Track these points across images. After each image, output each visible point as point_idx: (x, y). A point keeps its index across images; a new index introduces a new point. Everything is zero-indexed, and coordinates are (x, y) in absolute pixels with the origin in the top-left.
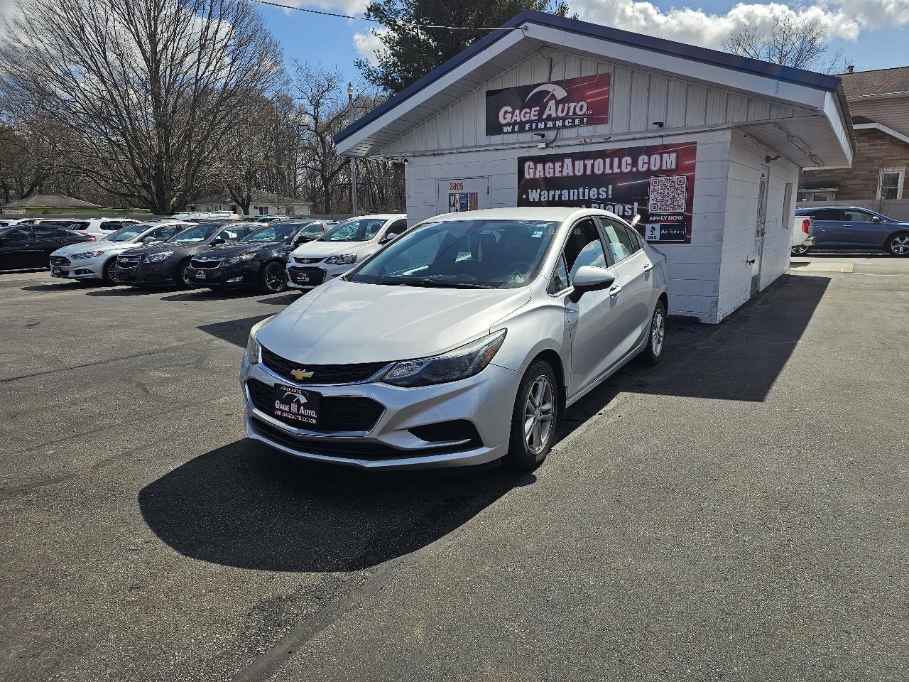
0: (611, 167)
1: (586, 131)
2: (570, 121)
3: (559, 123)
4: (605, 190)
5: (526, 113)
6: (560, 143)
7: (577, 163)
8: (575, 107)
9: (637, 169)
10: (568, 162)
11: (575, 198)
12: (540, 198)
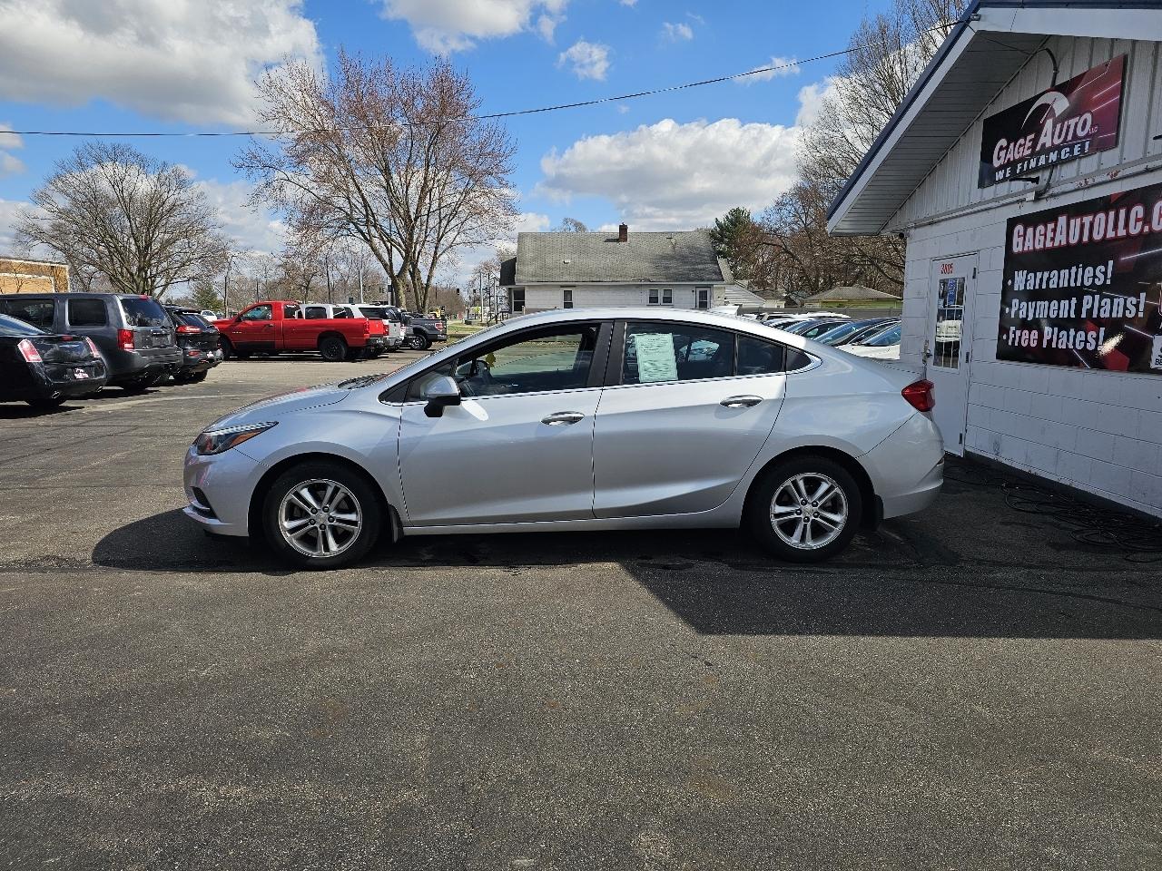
0: (1116, 227)
1: (1088, 165)
2: (1068, 150)
3: (1053, 157)
4: (1103, 269)
5: (1020, 146)
6: (1055, 190)
7: (1072, 222)
8: (1076, 124)
9: (1150, 228)
10: (1062, 220)
11: (1066, 285)
12: (1025, 286)
